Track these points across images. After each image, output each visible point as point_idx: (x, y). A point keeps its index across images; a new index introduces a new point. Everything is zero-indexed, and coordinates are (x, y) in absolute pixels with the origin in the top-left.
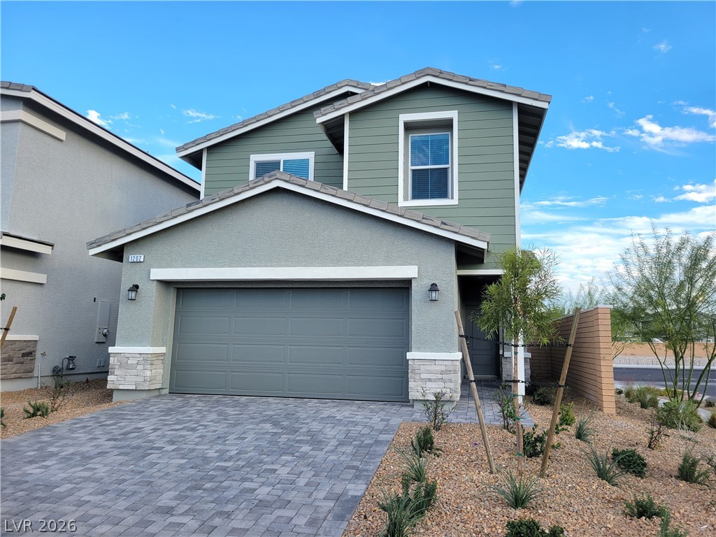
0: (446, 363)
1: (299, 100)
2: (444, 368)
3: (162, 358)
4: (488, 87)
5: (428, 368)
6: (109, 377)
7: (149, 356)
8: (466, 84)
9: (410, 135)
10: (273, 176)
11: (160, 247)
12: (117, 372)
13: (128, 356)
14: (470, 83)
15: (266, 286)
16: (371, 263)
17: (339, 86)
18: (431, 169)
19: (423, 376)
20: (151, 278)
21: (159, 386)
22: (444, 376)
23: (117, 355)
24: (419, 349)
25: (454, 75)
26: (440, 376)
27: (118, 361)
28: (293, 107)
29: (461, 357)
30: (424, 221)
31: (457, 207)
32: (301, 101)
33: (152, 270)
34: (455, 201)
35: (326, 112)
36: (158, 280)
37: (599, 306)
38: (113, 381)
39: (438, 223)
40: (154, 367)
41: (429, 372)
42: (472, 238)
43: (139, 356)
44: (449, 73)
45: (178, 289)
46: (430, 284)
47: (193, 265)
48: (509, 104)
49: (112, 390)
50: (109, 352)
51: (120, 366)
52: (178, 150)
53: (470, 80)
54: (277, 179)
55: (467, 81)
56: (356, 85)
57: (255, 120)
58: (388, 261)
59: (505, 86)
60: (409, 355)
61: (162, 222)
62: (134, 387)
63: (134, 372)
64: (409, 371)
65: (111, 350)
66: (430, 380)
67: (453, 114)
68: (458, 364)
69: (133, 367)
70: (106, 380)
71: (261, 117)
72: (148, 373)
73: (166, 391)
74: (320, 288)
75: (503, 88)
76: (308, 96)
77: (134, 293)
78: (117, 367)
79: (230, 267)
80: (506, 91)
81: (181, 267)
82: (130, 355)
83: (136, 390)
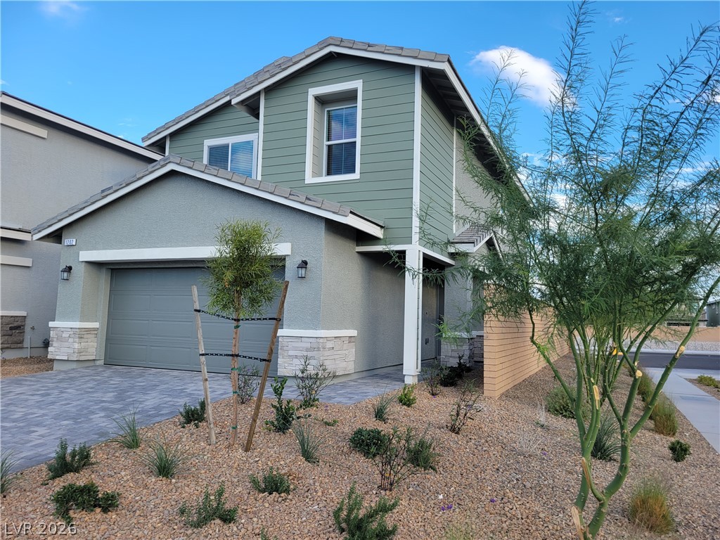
0: (311, 340)
2: (308, 345)
3: (96, 332)
4: (386, 52)
5: (295, 345)
6: (49, 348)
7: (77, 330)
8: (365, 50)
9: (326, 110)
10: (167, 159)
11: (87, 231)
12: (55, 344)
14: (369, 49)
18: (345, 143)
19: (291, 353)
20: (80, 260)
21: (93, 358)
22: (309, 353)
23: (55, 329)
24: (289, 327)
26: (305, 353)
27: (56, 335)
31: (358, 181)
33: (81, 252)
34: (358, 176)
35: (239, 92)
36: (86, 262)
38: (53, 352)
40: (83, 340)
41: (295, 349)
42: (334, 213)
43: (70, 330)
44: (349, 41)
45: (112, 269)
46: (301, 261)
48: (411, 68)
49: (52, 360)
50: (50, 326)
51: (58, 339)
53: (369, 46)
54: (170, 162)
55: (366, 47)
57: (204, 106)
59: (402, 48)
60: (280, 332)
61: (84, 208)
62: (66, 358)
63: (67, 344)
64: (279, 347)
65: (51, 324)
66: (296, 357)
67: (357, 84)
69: (66, 340)
70: (48, 351)
71: (210, 102)
72: (76, 346)
73: (102, 362)
75: (400, 51)
77: (66, 274)
78: (55, 339)
79: (139, 248)
80: (403, 54)
82: (64, 329)
83: (68, 360)
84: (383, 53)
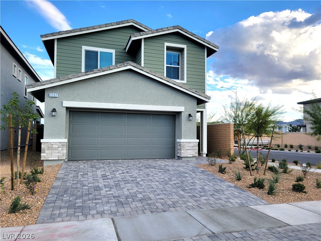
0: (194, 143)
1: (110, 24)
2: (193, 145)
5: (188, 145)
6: (41, 154)
8: (192, 36)
9: (168, 52)
10: (128, 63)
12: (46, 152)
13: (53, 143)
14: (193, 36)
15: (117, 112)
16: (167, 104)
17: (129, 21)
18: (173, 67)
19: (186, 148)
20: (63, 106)
22: (193, 148)
23: (46, 143)
24: (184, 138)
25: (188, 31)
26: (192, 148)
28: (106, 27)
29: (199, 141)
30: (189, 90)
31: (186, 84)
32: (111, 25)
33: (63, 102)
34: (185, 81)
35: (136, 35)
36: (66, 107)
37: (231, 123)
38: (44, 156)
39: (194, 91)
41: (188, 147)
42: (205, 98)
43: (59, 143)
44: (186, 30)
45: (70, 111)
46: (188, 114)
47: (86, 101)
48: (204, 46)
50: (41, 142)
51: (48, 148)
52: (42, 36)
54: (130, 65)
55: (192, 35)
56: (136, 23)
58: (173, 104)
62: (57, 159)
63: (57, 151)
66: (189, 149)
67: (184, 46)
68: (198, 143)
69: (56, 149)
70: (41, 156)
72: (65, 152)
73: (67, 160)
74: (141, 114)
76: (114, 23)
78: (46, 149)
79: (105, 102)
80: (205, 42)
81: (79, 101)
82: (54, 143)
83: (58, 160)
84: (198, 39)
